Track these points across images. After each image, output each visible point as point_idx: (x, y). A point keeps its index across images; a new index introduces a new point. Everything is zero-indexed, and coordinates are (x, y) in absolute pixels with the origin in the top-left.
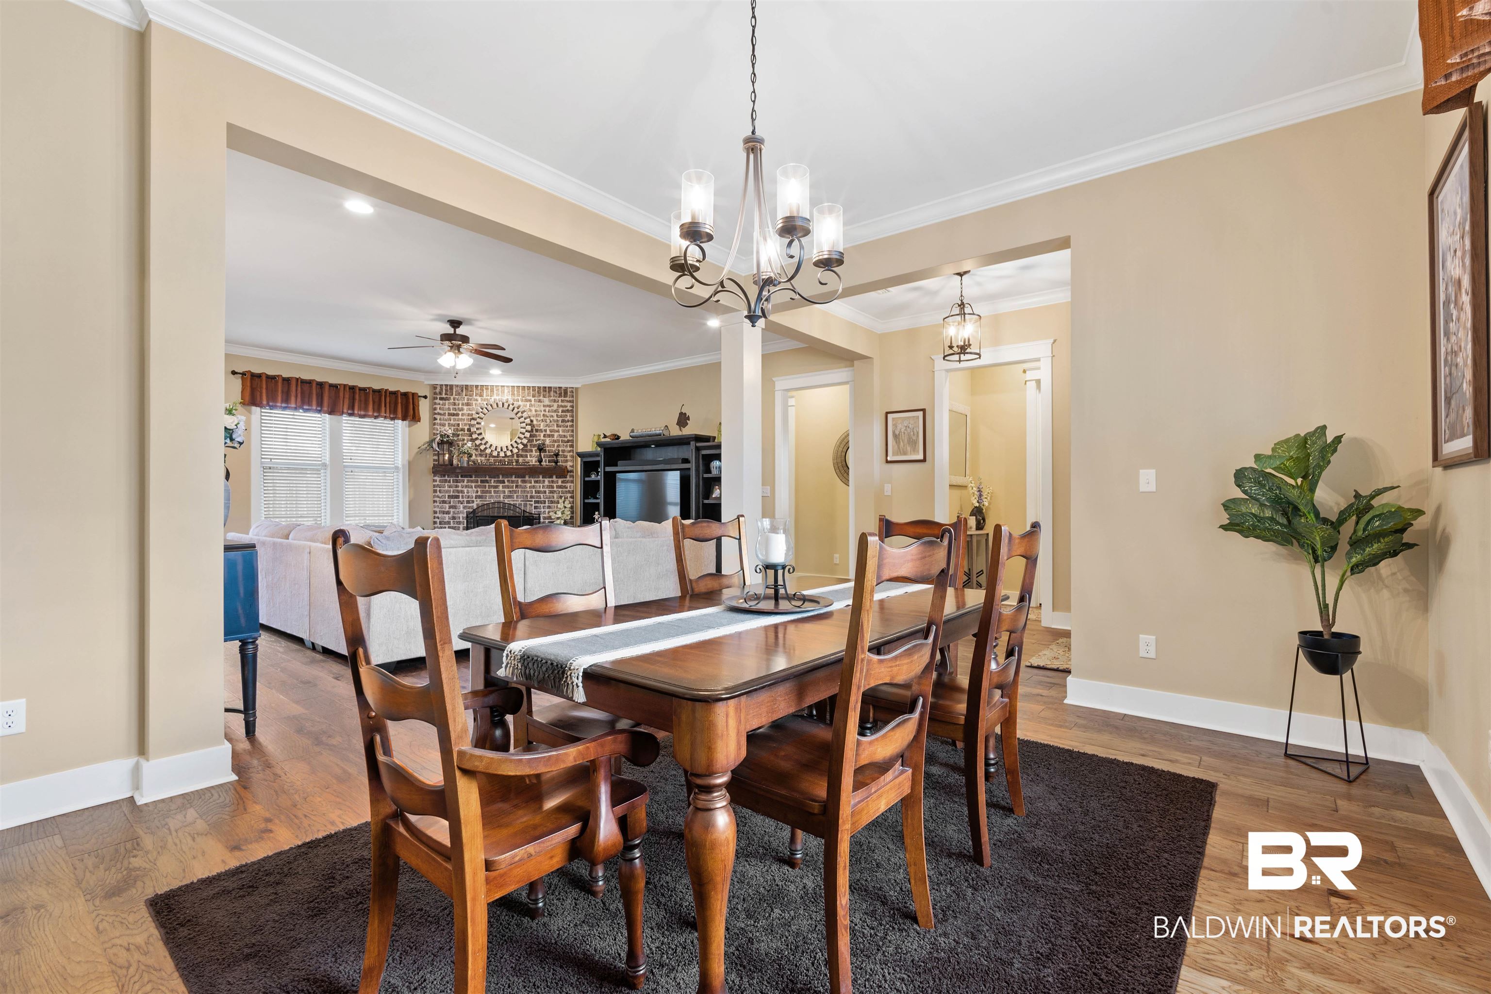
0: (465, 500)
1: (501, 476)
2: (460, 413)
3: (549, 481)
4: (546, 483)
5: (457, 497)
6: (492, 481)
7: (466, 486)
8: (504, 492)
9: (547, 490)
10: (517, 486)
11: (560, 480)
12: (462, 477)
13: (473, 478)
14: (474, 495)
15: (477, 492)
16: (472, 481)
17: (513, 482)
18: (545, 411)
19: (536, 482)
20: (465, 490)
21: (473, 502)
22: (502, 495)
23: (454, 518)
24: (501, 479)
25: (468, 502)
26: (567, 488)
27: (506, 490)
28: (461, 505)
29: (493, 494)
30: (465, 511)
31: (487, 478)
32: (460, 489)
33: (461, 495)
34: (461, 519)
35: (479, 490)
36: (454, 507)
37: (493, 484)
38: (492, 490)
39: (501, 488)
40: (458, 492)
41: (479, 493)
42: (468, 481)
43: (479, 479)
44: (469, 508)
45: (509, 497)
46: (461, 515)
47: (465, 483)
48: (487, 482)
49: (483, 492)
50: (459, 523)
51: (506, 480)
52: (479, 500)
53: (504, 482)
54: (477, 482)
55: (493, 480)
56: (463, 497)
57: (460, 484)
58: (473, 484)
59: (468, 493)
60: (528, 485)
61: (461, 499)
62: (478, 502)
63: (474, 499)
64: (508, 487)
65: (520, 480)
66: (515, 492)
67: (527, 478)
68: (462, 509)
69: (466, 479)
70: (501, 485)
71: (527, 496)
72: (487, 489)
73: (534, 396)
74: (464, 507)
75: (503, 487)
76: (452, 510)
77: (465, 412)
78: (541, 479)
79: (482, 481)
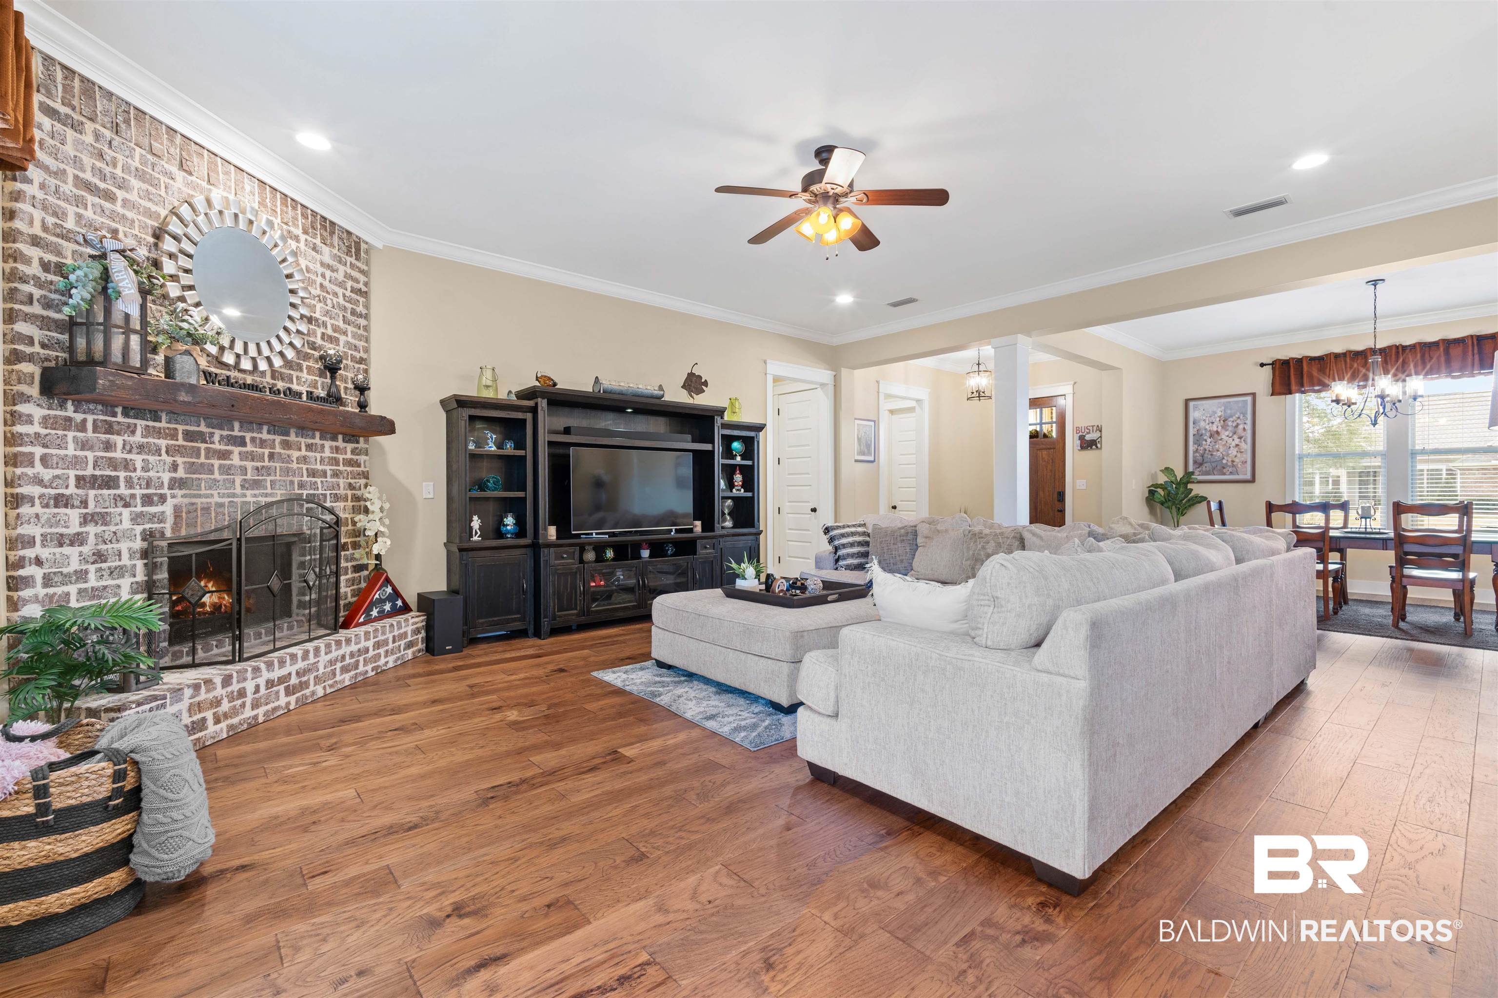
0: (138, 492)
1: (237, 425)
2: (120, 194)
3: (331, 447)
4: (327, 453)
5: (110, 483)
6: (216, 438)
7: (141, 448)
8: (244, 471)
9: (328, 468)
10: (271, 456)
11: (350, 447)
12: (125, 414)
13: (163, 424)
14: (166, 477)
15: (174, 467)
16: (158, 433)
17: (263, 443)
18: (323, 276)
19: (309, 447)
20: (138, 460)
21: (163, 499)
22: (238, 480)
23: (100, 557)
24: (236, 433)
25: (148, 500)
26: (359, 466)
27: (249, 465)
28: (126, 512)
29: (217, 475)
30: (139, 529)
31: (203, 428)
32: (118, 454)
33: (122, 474)
34: (126, 561)
35: (180, 460)
36: (101, 518)
37: (217, 446)
38: (216, 463)
39: (236, 460)
40: (113, 464)
41: (181, 473)
42: (148, 432)
43: (181, 428)
44: (152, 517)
45: (256, 484)
46: (124, 546)
47: (138, 438)
48: (200, 437)
49: (192, 468)
50: (118, 572)
51: (248, 436)
52: (179, 492)
53: (243, 443)
54: (174, 437)
55: (218, 433)
56: (129, 483)
57: (119, 440)
58: (163, 443)
59: (145, 469)
60: (295, 454)
61: (123, 490)
62: (178, 500)
63: (165, 491)
64: (252, 457)
65: (278, 439)
66: (268, 471)
67: (292, 438)
68: (126, 524)
69: (140, 423)
70: (237, 450)
71: (292, 482)
72: (202, 459)
73: (305, 232)
74: (136, 518)
75: (243, 456)
76: (92, 530)
77: (133, 197)
78: (317, 441)
79: (189, 436)
